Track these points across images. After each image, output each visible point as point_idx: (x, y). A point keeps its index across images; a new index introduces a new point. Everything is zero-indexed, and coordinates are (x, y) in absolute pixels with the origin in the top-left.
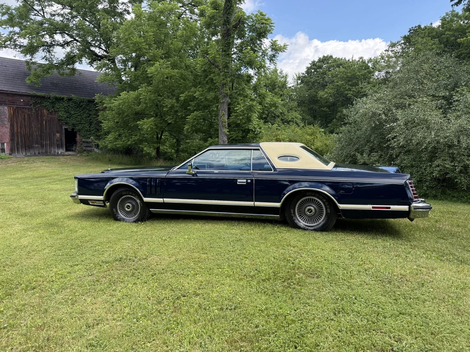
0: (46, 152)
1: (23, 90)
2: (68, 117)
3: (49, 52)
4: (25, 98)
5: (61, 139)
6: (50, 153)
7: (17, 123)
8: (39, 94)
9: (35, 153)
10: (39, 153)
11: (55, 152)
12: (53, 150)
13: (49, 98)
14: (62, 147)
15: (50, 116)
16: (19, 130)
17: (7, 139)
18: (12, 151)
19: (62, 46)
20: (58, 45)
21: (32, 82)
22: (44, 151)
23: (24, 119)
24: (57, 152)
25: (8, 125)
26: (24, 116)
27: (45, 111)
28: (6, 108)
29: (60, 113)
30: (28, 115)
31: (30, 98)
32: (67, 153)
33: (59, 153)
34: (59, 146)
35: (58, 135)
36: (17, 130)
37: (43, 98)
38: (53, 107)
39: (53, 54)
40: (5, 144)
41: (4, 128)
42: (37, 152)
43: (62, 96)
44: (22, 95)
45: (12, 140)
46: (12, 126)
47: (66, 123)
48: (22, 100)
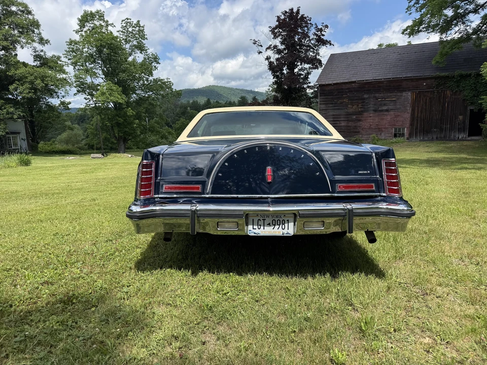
0: (445, 137)
1: (428, 73)
2: (474, 96)
3: (464, 23)
4: (429, 81)
5: (464, 122)
6: (449, 137)
7: (418, 107)
8: (443, 74)
9: (433, 138)
10: (437, 138)
11: (454, 136)
12: (453, 135)
13: (454, 77)
14: (464, 131)
15: (454, 97)
16: (419, 115)
17: (408, 124)
18: (411, 135)
19: (475, 11)
20: (470, 12)
21: (437, 62)
22: (442, 136)
23: (426, 103)
24: (457, 136)
25: (409, 109)
26: (426, 100)
27: (448, 92)
28: (409, 94)
29: (466, 93)
30: (430, 98)
31: (433, 80)
32: (469, 138)
33: (460, 137)
34: (461, 130)
35: (461, 117)
36: (418, 115)
37: (447, 77)
38: (458, 86)
39: (469, 24)
40: (406, 129)
41: (406, 113)
42: (435, 137)
43: (469, 72)
44: (425, 79)
45: (412, 124)
46: (413, 110)
47: (472, 104)
48: (425, 84)
